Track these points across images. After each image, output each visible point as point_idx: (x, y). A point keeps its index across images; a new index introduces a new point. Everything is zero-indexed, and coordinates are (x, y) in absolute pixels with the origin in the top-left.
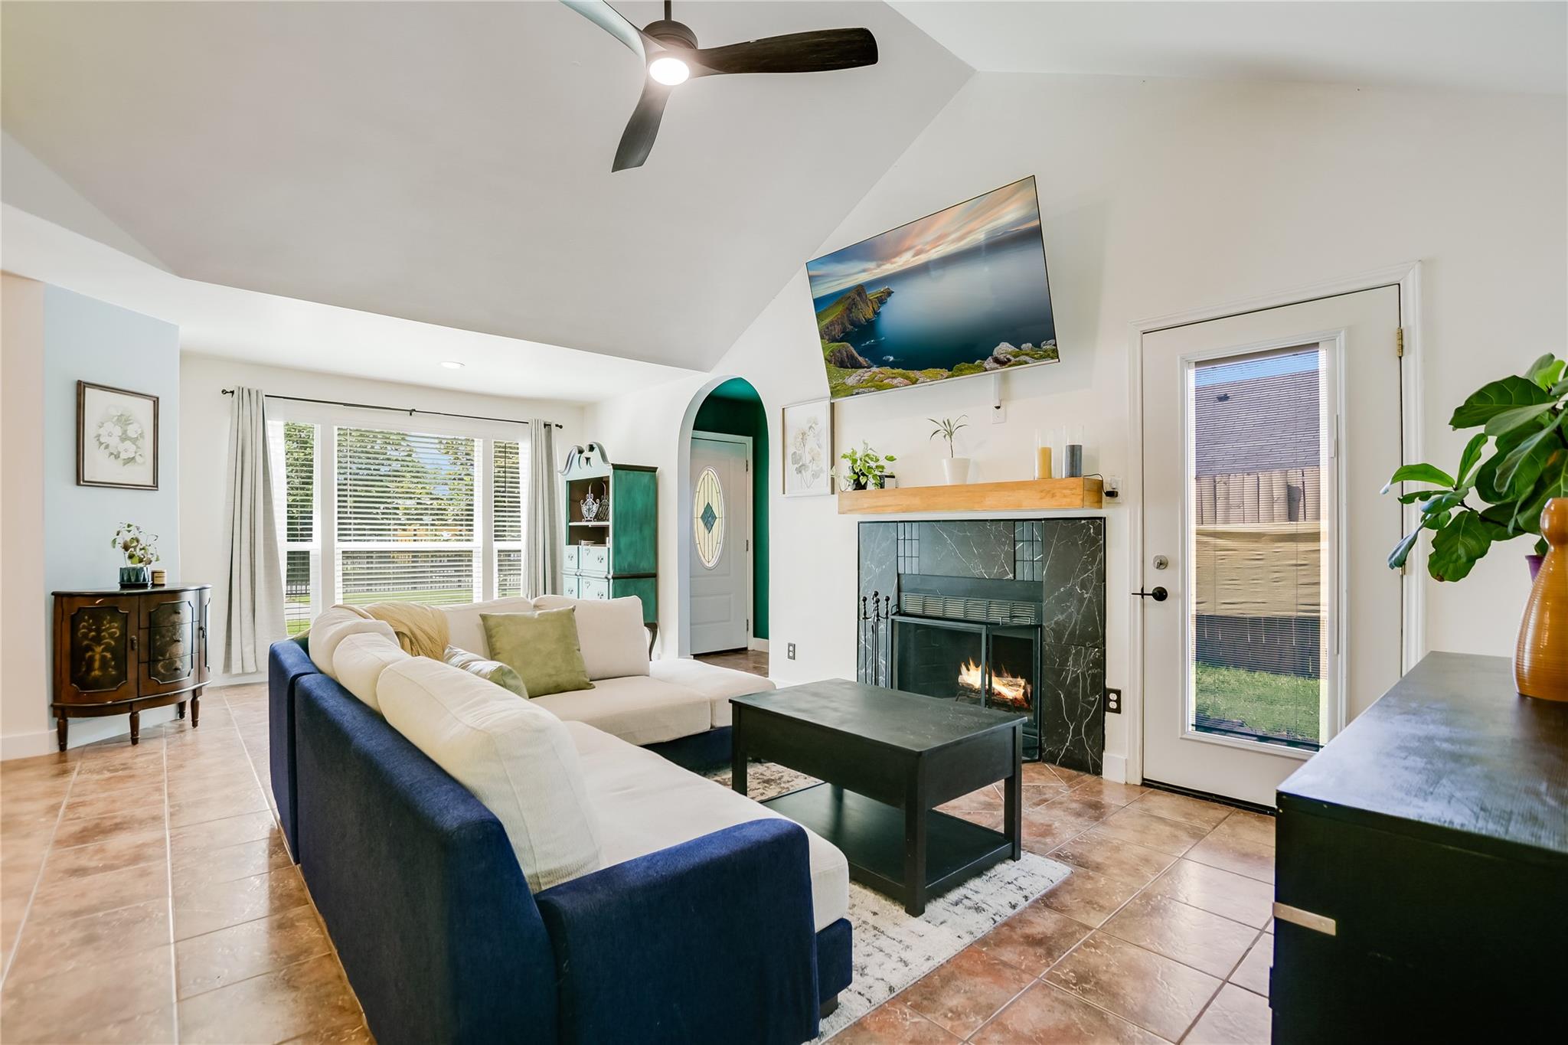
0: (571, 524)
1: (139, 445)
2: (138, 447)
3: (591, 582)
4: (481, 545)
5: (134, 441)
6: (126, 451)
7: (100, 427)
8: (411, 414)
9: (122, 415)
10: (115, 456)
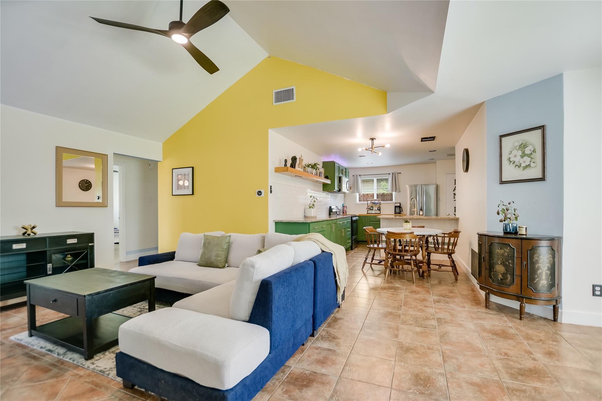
1: (533, 157)
2: (532, 158)
5: (529, 156)
6: (524, 162)
7: (510, 154)
9: (521, 144)
10: (518, 166)
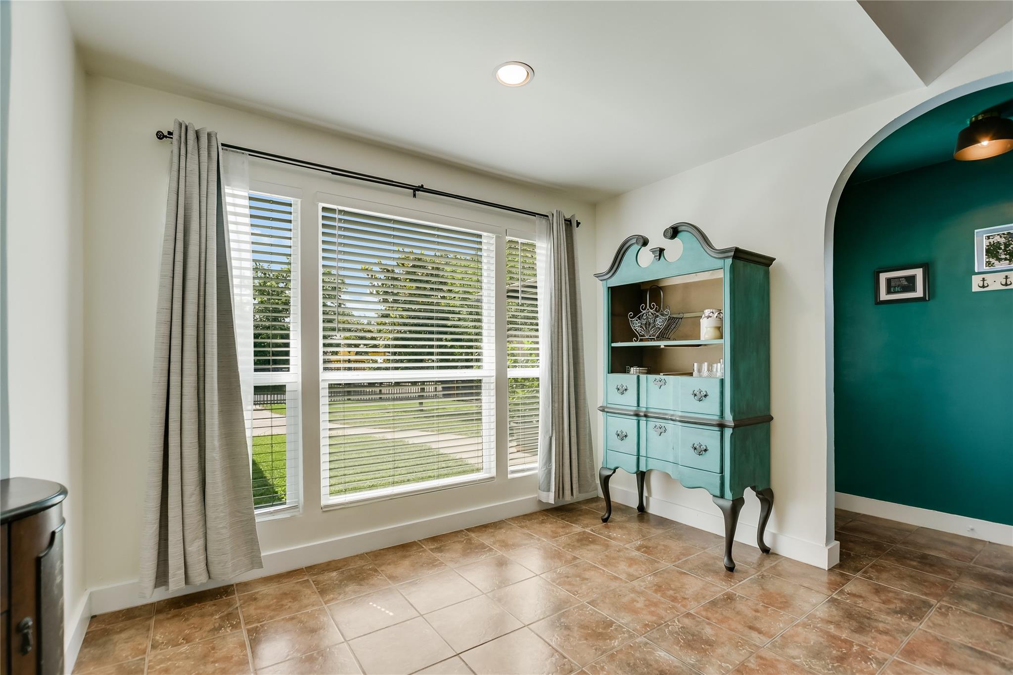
0: (614, 345)
3: (667, 426)
4: (494, 373)
8: (414, 195)
